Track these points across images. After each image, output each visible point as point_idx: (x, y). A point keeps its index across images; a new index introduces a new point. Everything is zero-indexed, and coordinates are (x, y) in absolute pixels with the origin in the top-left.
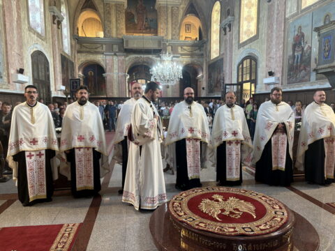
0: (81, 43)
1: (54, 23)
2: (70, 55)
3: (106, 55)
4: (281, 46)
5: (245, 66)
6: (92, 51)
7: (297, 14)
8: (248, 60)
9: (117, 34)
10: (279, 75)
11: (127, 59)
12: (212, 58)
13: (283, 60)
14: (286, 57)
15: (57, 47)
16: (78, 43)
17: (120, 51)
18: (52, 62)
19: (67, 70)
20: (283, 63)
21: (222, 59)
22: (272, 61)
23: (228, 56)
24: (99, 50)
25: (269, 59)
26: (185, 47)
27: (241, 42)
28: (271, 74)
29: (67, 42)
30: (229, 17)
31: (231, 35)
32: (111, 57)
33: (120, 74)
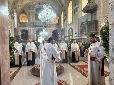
0: (21, 24)
1: (12, 19)
2: (17, 28)
4: (78, 26)
5: (70, 31)
6: (24, 26)
7: (81, 18)
8: (71, 29)
9: (32, 21)
10: (78, 34)
11: (36, 28)
12: (62, 28)
14: (79, 29)
15: (13, 25)
16: (20, 24)
17: (33, 26)
18: (11, 30)
19: (16, 32)
20: (78, 31)
21: (64, 29)
22: (76, 30)
23: (66, 28)
24: (26, 26)
25: (75, 29)
26: (54, 25)
27: (69, 24)
28: (76, 34)
29: (16, 24)
30: (65, 17)
31: (66, 22)
32: (30, 28)
33: (33, 33)
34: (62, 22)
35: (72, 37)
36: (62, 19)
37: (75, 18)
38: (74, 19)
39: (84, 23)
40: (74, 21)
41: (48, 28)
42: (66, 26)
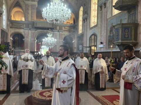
0: (12, 23)
3: (25, 30)
4: (105, 31)
5: (92, 38)
6: (18, 27)
7: (111, 17)
8: (93, 36)
9: (31, 19)
11: (36, 32)
12: (79, 33)
13: (106, 37)
19: (4, 36)
20: (106, 39)
21: (83, 34)
22: (102, 37)
23: (86, 33)
24: (22, 27)
26: (66, 27)
27: (91, 27)
29: (5, 23)
30: (86, 15)
31: (87, 23)
32: (28, 31)
33: (32, 39)
34: (81, 23)
35: (95, 49)
36: (81, 18)
37: (101, 17)
38: (99, 19)
39: (116, 27)
40: (99, 23)
41: (56, 32)
42: (87, 31)
